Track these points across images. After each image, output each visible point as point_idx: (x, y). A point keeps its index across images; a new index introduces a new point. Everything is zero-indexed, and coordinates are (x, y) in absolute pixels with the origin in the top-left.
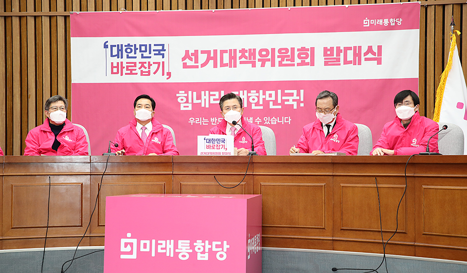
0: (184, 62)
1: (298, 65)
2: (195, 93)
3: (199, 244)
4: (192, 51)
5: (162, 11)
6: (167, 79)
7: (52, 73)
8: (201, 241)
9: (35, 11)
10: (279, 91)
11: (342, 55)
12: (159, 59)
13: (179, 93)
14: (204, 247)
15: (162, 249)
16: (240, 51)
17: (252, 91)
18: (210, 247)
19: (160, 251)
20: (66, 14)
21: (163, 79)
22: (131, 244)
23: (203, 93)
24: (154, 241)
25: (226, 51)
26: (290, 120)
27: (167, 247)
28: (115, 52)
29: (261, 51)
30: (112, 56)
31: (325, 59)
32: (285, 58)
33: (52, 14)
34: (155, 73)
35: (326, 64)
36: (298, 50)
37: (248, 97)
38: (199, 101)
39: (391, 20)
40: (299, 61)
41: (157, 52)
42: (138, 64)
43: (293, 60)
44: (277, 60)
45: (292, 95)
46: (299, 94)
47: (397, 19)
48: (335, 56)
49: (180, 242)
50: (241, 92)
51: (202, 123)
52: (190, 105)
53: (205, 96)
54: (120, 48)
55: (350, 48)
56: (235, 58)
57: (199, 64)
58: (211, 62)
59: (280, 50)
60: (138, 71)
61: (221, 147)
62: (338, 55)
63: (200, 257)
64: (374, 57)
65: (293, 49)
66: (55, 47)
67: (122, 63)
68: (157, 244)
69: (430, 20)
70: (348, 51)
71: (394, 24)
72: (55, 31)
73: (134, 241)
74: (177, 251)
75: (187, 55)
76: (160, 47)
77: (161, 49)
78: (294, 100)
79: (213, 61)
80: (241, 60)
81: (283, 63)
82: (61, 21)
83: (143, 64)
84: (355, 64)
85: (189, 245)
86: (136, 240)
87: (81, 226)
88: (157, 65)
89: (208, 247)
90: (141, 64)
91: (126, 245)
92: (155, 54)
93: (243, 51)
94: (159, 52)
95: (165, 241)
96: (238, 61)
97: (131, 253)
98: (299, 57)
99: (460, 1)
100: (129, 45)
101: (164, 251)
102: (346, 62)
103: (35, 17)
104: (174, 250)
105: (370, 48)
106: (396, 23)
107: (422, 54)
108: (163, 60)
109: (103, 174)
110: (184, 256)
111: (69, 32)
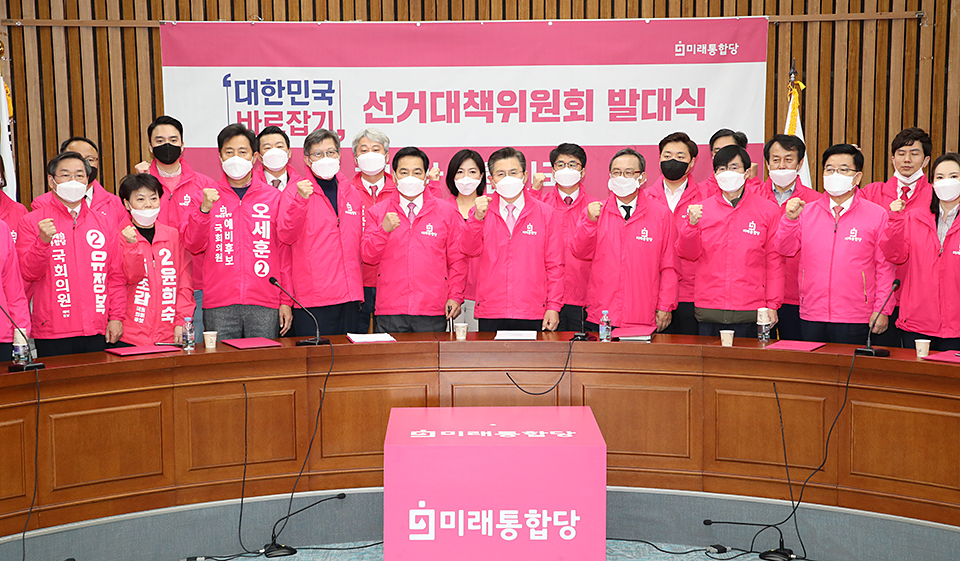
0: (368, 111)
1: (566, 119)
3: (532, 515)
4: (381, 94)
5: (326, 22)
7: (130, 129)
8: (536, 511)
9: (94, 18)
10: (534, 164)
11: (639, 103)
12: (323, 106)
14: (541, 519)
15: (474, 524)
16: (466, 95)
18: (550, 519)
19: (471, 527)
20: (153, 24)
22: (426, 518)
24: (461, 512)
25: (441, 95)
27: (482, 521)
28: (244, 94)
29: (502, 94)
30: (238, 100)
32: (544, 108)
33: (125, 23)
35: (613, 118)
36: (566, 94)
39: (721, 46)
40: (568, 113)
41: (319, 95)
42: (285, 114)
43: (556, 111)
44: (530, 111)
47: (730, 45)
49: (502, 513)
54: (252, 87)
55: (653, 93)
56: (456, 106)
57: (395, 116)
58: (416, 113)
59: (534, 94)
62: (633, 103)
63: (534, 535)
64: (692, 107)
65: (556, 93)
66: (134, 82)
67: (256, 112)
68: (466, 517)
69: (784, 47)
70: (649, 97)
71: (725, 53)
72: (133, 55)
73: (431, 513)
74: (498, 526)
75: (373, 101)
76: (325, 87)
77: (327, 88)
79: (418, 111)
80: (468, 110)
81: (540, 115)
82: (143, 39)
83: (294, 115)
84: (660, 119)
85: (516, 517)
86: (433, 511)
87: (295, 459)
88: (320, 117)
89: (546, 519)
90: (290, 116)
91: (417, 521)
92: (316, 98)
93: (471, 95)
94: (323, 95)
95: (478, 513)
96: (462, 112)
97: (426, 531)
98: (567, 106)
99: (831, 17)
100: (268, 81)
101: (478, 527)
102: (646, 116)
103: (94, 29)
104: (494, 526)
105: (686, 92)
106: (728, 51)
107: (769, 103)
108: (331, 108)
109: (328, 375)
110: (509, 534)
111: (159, 56)
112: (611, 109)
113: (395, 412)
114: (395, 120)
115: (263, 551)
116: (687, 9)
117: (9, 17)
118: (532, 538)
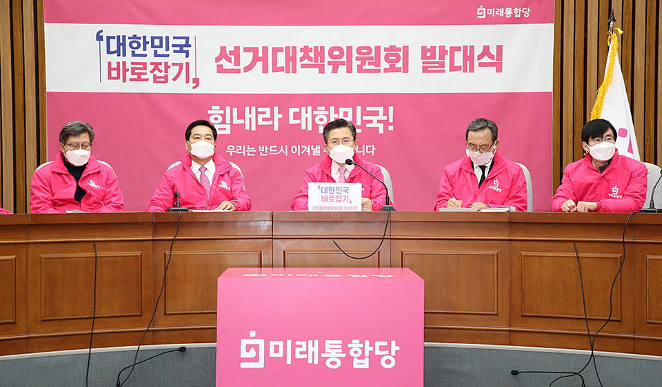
0: (219, 63)
1: (386, 70)
2: (235, 110)
3: (355, 345)
4: (230, 48)
6: (194, 88)
7: (16, 76)
8: (358, 341)
10: (359, 109)
11: (447, 57)
12: (181, 58)
13: (211, 109)
14: (363, 349)
15: (301, 353)
16: (302, 50)
17: (319, 108)
18: (372, 349)
19: (298, 356)
21: (188, 89)
22: (256, 347)
23: (247, 109)
24: (289, 342)
25: (281, 49)
26: (374, 149)
27: (308, 350)
28: (114, 47)
29: (332, 49)
30: (109, 52)
31: (423, 63)
32: (367, 61)
34: (174, 79)
35: (425, 70)
36: (386, 49)
37: (314, 117)
38: (241, 121)
39: (516, 9)
40: (387, 65)
41: (178, 49)
42: (148, 65)
43: (378, 63)
44: (355, 63)
45: (376, 113)
46: (386, 113)
47: (523, 9)
49: (327, 342)
50: (303, 109)
51: (246, 153)
52: (228, 127)
53: (250, 113)
54: (121, 42)
55: (458, 49)
56: (294, 59)
57: (241, 68)
58: (259, 65)
59: (359, 50)
60: (150, 76)
61: (343, 198)
62: (442, 57)
63: (356, 364)
64: (492, 61)
65: (378, 48)
67: (124, 63)
68: (294, 347)
69: (569, 11)
70: (455, 52)
71: (519, 16)
73: (261, 342)
74: (323, 355)
75: (223, 54)
76: (183, 42)
78: (379, 122)
79: (261, 62)
80: (303, 63)
81: (364, 67)
83: (156, 65)
84: (465, 71)
85: (340, 346)
86: (263, 341)
87: (141, 316)
88: (178, 67)
89: (368, 349)
90: (153, 66)
91: (248, 348)
92: (175, 51)
93: (306, 50)
94: (181, 49)
95: (305, 342)
96: (299, 64)
97: (256, 359)
98: (387, 59)
100: (135, 36)
101: (305, 356)
102: (453, 68)
104: (320, 355)
105: (486, 49)
106: (522, 14)
107: (557, 58)
108: (187, 60)
109: (175, 240)
110: (333, 363)
111: (42, 14)
113: (230, 269)
114: (242, 71)
118: (355, 367)
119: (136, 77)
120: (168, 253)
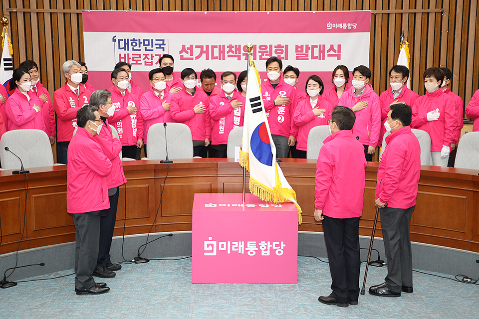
0: (181, 54)
3: (263, 244)
4: (187, 46)
5: (162, 11)
8: (264, 242)
9: (51, 8)
11: (310, 51)
12: (160, 51)
14: (267, 246)
15: (235, 248)
16: (228, 47)
18: (271, 246)
19: (234, 250)
20: (78, 11)
22: (212, 245)
24: (229, 243)
25: (216, 47)
27: (239, 247)
28: (122, 45)
29: (245, 47)
30: (120, 48)
32: (265, 54)
33: (66, 11)
35: (297, 58)
36: (275, 47)
39: (349, 24)
41: (158, 46)
42: (142, 55)
44: (258, 55)
47: (353, 24)
48: (304, 53)
49: (248, 243)
54: (126, 42)
55: (316, 46)
56: (223, 52)
57: (194, 57)
58: (204, 55)
59: (260, 47)
60: (143, 62)
62: (307, 51)
64: (335, 53)
67: (128, 54)
68: (231, 245)
69: (378, 25)
70: (315, 49)
71: (351, 28)
72: (69, 26)
73: (215, 243)
74: (246, 249)
75: (184, 49)
77: (162, 43)
79: (205, 54)
80: (229, 54)
81: (263, 57)
82: (74, 19)
83: (146, 55)
84: (320, 59)
85: (255, 245)
86: (215, 242)
87: (149, 218)
89: (269, 246)
90: (144, 56)
91: (208, 245)
92: (156, 48)
93: (230, 47)
94: (160, 46)
95: (237, 243)
96: (226, 55)
97: (212, 251)
98: (276, 53)
99: (401, 11)
100: (134, 39)
101: (237, 249)
102: (313, 57)
103: (51, 13)
104: (245, 249)
105: (332, 46)
106: (352, 27)
107: (371, 52)
109: (166, 178)
110: (252, 253)
111: (82, 27)
112: (297, 54)
113: (196, 195)
114: (194, 59)
115: (134, 260)
116: (333, 7)
117: (10, 7)
118: (262, 255)
119: (135, 62)
120: (162, 185)
